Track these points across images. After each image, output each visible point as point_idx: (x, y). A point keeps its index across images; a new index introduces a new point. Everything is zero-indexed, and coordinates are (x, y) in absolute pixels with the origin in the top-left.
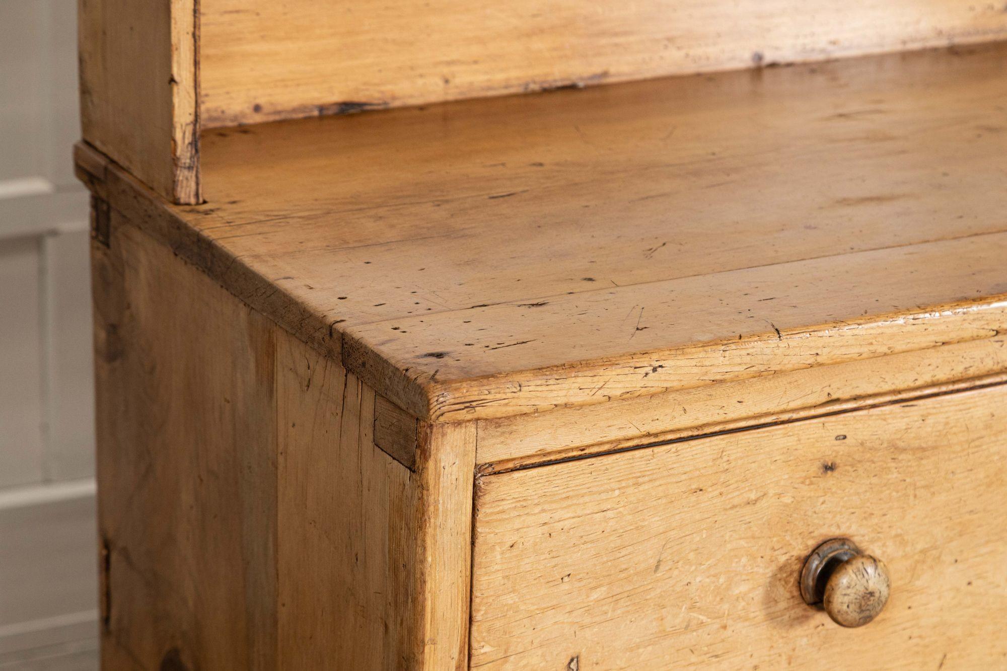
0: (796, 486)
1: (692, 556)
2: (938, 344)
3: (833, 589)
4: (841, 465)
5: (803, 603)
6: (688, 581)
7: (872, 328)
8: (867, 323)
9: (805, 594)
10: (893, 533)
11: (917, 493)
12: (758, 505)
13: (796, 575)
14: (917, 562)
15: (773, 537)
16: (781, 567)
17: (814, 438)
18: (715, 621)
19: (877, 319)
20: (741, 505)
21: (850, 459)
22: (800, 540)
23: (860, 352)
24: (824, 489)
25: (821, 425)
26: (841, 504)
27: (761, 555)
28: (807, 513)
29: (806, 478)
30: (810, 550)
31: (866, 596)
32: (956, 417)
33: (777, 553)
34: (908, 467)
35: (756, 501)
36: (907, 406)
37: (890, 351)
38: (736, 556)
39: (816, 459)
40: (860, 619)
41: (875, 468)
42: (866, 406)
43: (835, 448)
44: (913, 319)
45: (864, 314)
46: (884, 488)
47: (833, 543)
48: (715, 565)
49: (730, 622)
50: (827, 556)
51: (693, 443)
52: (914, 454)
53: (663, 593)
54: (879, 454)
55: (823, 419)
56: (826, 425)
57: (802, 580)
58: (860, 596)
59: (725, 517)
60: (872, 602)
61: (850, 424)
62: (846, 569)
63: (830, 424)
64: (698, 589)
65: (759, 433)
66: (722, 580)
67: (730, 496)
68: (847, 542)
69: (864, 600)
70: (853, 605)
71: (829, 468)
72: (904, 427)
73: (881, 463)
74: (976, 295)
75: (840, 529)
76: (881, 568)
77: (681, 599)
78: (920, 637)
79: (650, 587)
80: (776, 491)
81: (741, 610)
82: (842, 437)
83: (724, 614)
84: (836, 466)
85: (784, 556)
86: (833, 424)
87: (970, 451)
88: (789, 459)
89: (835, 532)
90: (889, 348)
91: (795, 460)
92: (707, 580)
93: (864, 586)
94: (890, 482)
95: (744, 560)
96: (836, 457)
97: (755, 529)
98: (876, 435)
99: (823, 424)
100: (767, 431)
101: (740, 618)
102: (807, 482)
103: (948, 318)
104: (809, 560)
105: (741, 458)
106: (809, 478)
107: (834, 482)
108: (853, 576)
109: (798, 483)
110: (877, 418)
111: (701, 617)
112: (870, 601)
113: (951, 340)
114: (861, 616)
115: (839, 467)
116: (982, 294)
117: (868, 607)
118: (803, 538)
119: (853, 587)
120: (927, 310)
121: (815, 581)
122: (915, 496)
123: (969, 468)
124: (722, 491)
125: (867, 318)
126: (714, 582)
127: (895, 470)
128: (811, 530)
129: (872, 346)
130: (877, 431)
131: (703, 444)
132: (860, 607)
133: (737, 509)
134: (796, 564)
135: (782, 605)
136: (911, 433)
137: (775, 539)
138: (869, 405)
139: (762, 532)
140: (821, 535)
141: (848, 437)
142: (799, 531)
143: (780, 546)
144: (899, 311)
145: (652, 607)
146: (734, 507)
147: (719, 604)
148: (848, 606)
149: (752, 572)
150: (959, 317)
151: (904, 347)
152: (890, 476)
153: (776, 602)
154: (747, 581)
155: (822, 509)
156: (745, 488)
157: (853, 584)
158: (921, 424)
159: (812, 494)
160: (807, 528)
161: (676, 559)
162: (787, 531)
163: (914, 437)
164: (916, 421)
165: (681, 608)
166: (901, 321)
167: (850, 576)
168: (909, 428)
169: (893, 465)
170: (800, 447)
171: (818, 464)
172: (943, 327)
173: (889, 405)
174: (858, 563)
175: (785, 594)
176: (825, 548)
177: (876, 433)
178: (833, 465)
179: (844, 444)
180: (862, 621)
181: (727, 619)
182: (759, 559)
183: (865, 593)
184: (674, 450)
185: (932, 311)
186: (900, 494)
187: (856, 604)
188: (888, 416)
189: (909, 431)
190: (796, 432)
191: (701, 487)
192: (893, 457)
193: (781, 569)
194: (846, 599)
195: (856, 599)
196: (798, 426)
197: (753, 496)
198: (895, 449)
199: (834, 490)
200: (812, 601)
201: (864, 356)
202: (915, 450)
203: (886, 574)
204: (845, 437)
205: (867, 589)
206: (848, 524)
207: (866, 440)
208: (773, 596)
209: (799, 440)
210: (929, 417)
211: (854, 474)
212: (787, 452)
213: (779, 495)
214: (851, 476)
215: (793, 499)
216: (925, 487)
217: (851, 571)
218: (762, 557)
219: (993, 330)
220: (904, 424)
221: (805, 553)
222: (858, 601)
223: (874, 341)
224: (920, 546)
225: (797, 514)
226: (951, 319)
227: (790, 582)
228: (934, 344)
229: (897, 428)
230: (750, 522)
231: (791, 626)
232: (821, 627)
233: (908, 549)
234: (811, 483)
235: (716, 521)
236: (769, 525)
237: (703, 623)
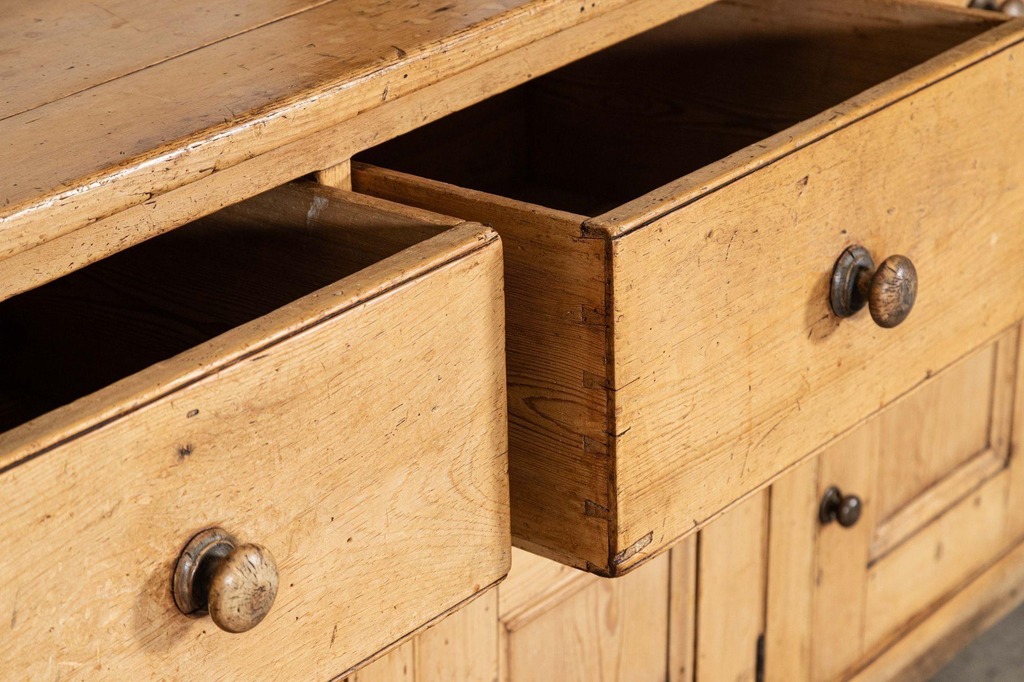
0: (153, 482)
1: (50, 596)
2: (91, 221)
3: (218, 595)
4: (197, 445)
5: (179, 614)
6: (51, 626)
7: (20, 219)
8: (12, 214)
9: (182, 604)
10: (263, 506)
11: (282, 454)
12: (114, 516)
13: (167, 584)
14: (293, 531)
15: (136, 548)
16: (150, 580)
17: (163, 422)
18: (88, 663)
19: (23, 208)
20: (95, 522)
21: (207, 435)
22: (165, 544)
23: (10, 247)
24: (183, 478)
25: (170, 404)
26: (204, 489)
27: (126, 573)
28: (169, 510)
29: (162, 470)
30: (178, 551)
31: (256, 593)
32: (310, 358)
33: (142, 565)
34: (268, 427)
35: (111, 512)
36: (258, 358)
37: (42, 239)
38: (99, 582)
39: (169, 446)
40: (253, 620)
41: (234, 438)
42: (214, 370)
43: (189, 427)
44: (61, 199)
45: (6, 204)
46: (247, 459)
47: (202, 537)
48: (77, 600)
49: (104, 660)
50: (199, 554)
51: (31, 464)
52: (273, 411)
53: (25, 649)
54: (236, 421)
55: (171, 397)
56: (175, 403)
57: (175, 588)
58: (249, 595)
59: (80, 540)
60: (263, 598)
61: (201, 395)
62: (229, 567)
63: (179, 401)
64: (63, 633)
65: (102, 432)
66: (87, 615)
67: (82, 515)
68: (218, 532)
69: (255, 598)
70: (244, 606)
71: (185, 452)
72: (258, 384)
73: (239, 432)
74: (120, 158)
75: (207, 519)
76: (267, 556)
77: (45, 650)
78: (307, 614)
79: (9, 646)
80: (132, 495)
81: (113, 643)
82: (194, 413)
83: (96, 652)
84: (193, 447)
85: (151, 566)
86: (182, 400)
87: (331, 392)
88: (141, 453)
89: (203, 523)
90: (41, 237)
91: (146, 452)
92: (72, 619)
93: (253, 582)
94: (252, 450)
95: (109, 584)
96: (190, 437)
97: (115, 544)
98: (229, 400)
99: (172, 403)
100: (112, 428)
101: (114, 651)
102: (164, 474)
103: (97, 190)
104: (179, 565)
105: (88, 467)
106: (165, 469)
107: (193, 467)
108: (239, 574)
109: (154, 479)
110: (228, 380)
111: (71, 664)
112: (261, 597)
113: (105, 213)
114: (254, 616)
115: (195, 447)
116: (127, 156)
117: (261, 605)
118: (168, 540)
119: (241, 587)
120: (73, 186)
121: (191, 587)
122: (281, 458)
123: (332, 411)
124: (72, 510)
125: (11, 208)
126: (78, 620)
127: (256, 435)
128: (176, 528)
129: (22, 238)
130: (230, 396)
131: (42, 462)
132: (252, 607)
133: (92, 527)
134: (165, 572)
135: (158, 623)
136: (266, 388)
137: (138, 550)
138: (217, 368)
139: (123, 546)
140: (188, 531)
141: (201, 411)
142: (164, 533)
143: (145, 556)
144: (43, 193)
145: (15, 668)
146: (88, 526)
147: (89, 642)
148: (239, 610)
149: (120, 595)
150: (108, 187)
151: (57, 233)
152: (251, 444)
153: (150, 621)
154: (115, 608)
155: (184, 501)
156: (97, 500)
157: (240, 583)
158: (275, 375)
159: (171, 487)
160: (171, 528)
161: (33, 604)
162: (149, 537)
163: (270, 392)
164: (271, 373)
165: (48, 661)
166: (48, 203)
167: (235, 574)
168: (263, 384)
169: (253, 429)
170: (150, 436)
171: (173, 451)
172: (94, 201)
173: (239, 362)
174: (241, 558)
175: (158, 609)
176: (195, 544)
177: (229, 398)
178: (189, 447)
179: (198, 420)
180: (254, 622)
181: (100, 658)
182: (125, 578)
183: (255, 590)
184: (11, 478)
185: (79, 186)
186: (264, 460)
187: (247, 605)
188: (240, 375)
189: (264, 386)
190: (144, 420)
191: (48, 512)
192: (251, 420)
193: (150, 582)
194: (235, 603)
195: (247, 599)
196: (145, 412)
197: (107, 508)
198: (252, 410)
199: (193, 476)
200: (190, 610)
201: (15, 252)
202: (273, 406)
203: (272, 562)
204: (197, 412)
205: (256, 585)
206: (214, 510)
207: (220, 409)
208: (146, 615)
209: (148, 429)
210: (283, 365)
211: (212, 452)
212: (137, 446)
213: (136, 498)
214: (210, 454)
215: (151, 499)
216: (289, 445)
217: (235, 569)
218: (128, 575)
219: (147, 194)
220: (258, 380)
221: (173, 556)
222: (249, 601)
223: (23, 232)
224: (293, 514)
225: (158, 514)
226: (100, 191)
227: (162, 594)
228: (86, 222)
229: (250, 387)
230: (108, 539)
231: (171, 644)
232: (203, 635)
233: (281, 520)
234: (169, 475)
235: (71, 548)
236: (129, 535)
237: (74, 670)
